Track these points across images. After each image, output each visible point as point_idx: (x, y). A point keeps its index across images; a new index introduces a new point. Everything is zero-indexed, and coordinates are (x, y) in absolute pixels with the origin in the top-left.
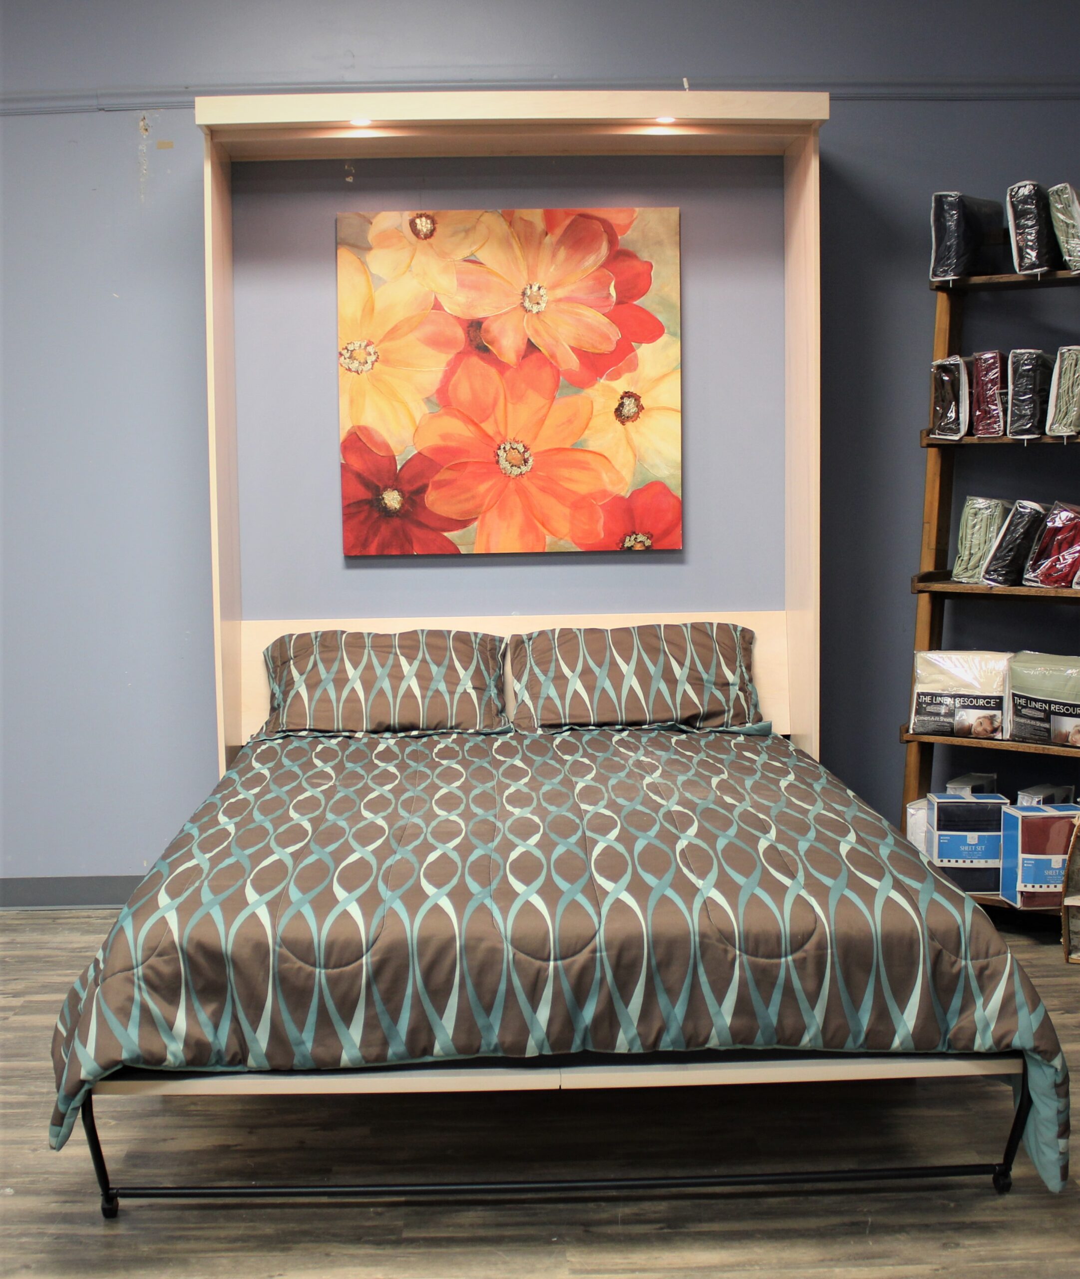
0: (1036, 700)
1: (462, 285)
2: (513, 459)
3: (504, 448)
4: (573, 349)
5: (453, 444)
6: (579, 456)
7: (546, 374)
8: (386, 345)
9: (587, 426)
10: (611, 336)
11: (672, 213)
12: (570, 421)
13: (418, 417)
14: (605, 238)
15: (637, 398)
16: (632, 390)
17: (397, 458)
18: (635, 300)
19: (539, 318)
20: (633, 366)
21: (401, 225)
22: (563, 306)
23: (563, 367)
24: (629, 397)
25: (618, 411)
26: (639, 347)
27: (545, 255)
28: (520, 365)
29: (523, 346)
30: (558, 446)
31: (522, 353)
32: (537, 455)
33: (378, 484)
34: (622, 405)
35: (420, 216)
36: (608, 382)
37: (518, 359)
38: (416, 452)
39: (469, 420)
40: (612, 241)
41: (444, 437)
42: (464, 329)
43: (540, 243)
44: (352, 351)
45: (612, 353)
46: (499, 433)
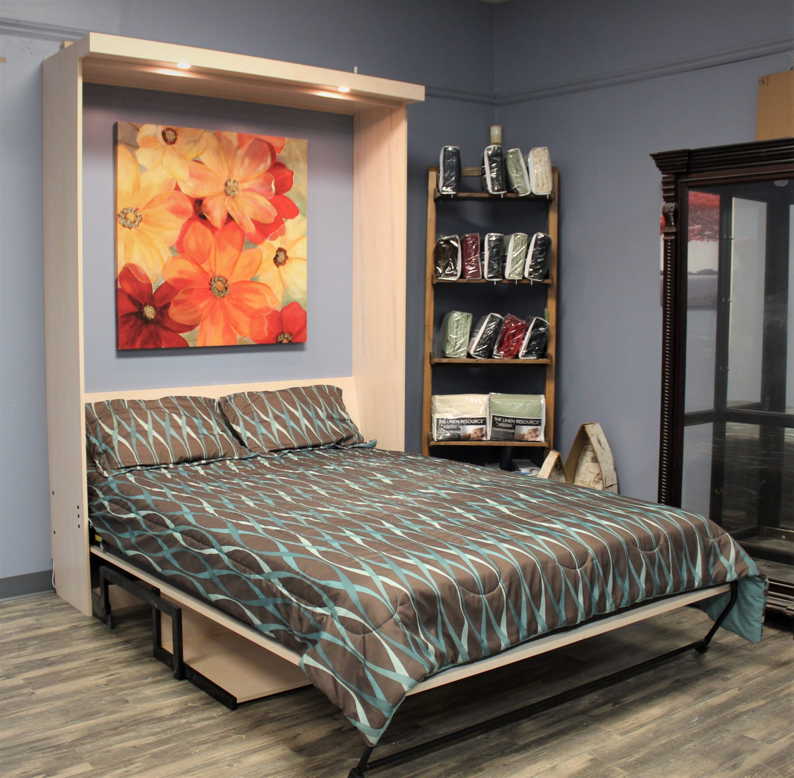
0: (508, 418)
1: (192, 175)
2: (219, 287)
3: (214, 280)
4: (252, 220)
5: (185, 277)
6: (255, 286)
7: (238, 235)
8: (147, 211)
9: (258, 268)
10: (272, 214)
11: (304, 143)
12: (250, 265)
13: (165, 258)
14: (269, 154)
15: (285, 252)
16: (283, 247)
17: (152, 285)
18: (285, 193)
19: (234, 200)
20: (283, 233)
21: (156, 134)
22: (247, 194)
23: (247, 231)
24: (281, 251)
25: (275, 259)
26: (286, 221)
27: (238, 161)
28: (223, 229)
29: (225, 217)
30: (243, 280)
31: (225, 221)
32: (232, 284)
33: (140, 301)
34: (277, 256)
35: (168, 129)
36: (270, 242)
37: (222, 225)
38: (163, 282)
39: (194, 262)
40: (273, 157)
41: (181, 272)
42: (192, 204)
43: (235, 154)
44: (126, 214)
45: (273, 223)
46: (211, 270)
